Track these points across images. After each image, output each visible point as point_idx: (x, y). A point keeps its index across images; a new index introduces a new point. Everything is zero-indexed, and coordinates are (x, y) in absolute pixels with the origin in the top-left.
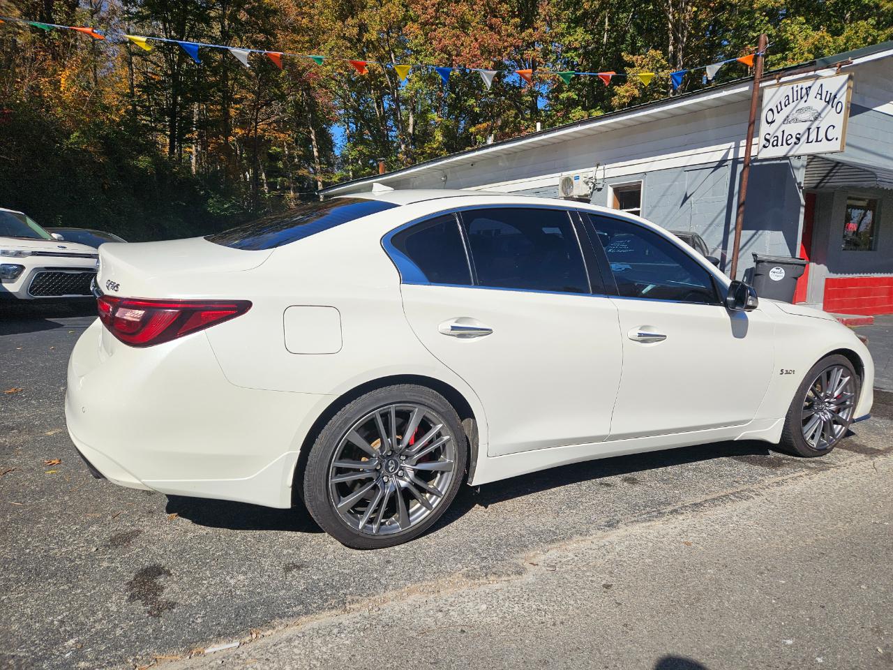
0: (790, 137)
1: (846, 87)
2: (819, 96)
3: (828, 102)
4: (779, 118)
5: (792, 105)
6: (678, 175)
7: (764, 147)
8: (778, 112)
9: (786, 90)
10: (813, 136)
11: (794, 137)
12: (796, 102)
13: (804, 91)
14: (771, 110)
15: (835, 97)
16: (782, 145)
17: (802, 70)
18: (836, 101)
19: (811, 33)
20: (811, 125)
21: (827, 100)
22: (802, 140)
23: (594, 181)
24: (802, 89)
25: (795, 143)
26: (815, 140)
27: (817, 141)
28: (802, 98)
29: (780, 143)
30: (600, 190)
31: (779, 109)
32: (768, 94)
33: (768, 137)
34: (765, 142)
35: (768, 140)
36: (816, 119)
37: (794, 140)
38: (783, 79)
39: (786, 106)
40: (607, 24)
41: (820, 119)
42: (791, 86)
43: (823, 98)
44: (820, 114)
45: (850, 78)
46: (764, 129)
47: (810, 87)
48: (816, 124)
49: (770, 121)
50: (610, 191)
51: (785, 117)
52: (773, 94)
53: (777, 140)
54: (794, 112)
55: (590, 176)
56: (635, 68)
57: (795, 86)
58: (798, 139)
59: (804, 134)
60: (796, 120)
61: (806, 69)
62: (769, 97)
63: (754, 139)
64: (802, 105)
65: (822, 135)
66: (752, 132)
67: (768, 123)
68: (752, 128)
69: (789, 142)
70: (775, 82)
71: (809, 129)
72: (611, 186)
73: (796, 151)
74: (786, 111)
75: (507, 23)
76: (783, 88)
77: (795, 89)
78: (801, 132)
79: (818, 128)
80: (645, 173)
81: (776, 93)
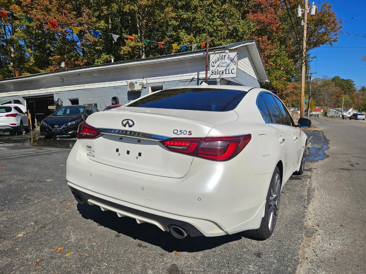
0: (220, 72)
1: (236, 56)
2: (228, 59)
3: (231, 61)
4: (216, 65)
5: (220, 61)
6: (178, 84)
7: (212, 74)
8: (216, 63)
9: (217, 56)
10: (227, 72)
11: (221, 72)
12: (221, 60)
13: (223, 57)
14: (213, 62)
15: (233, 59)
16: (218, 74)
17: (220, 50)
18: (234, 61)
19: (188, 36)
20: (227, 68)
21: (231, 60)
22: (224, 73)
23: (143, 84)
24: (223, 56)
25: (222, 74)
26: (228, 73)
27: (229, 74)
28: (223, 59)
29: (217, 74)
30: (145, 88)
31: (216, 62)
32: (212, 56)
33: (213, 71)
34: (212, 73)
35: (213, 72)
36: (228, 66)
37: (221, 73)
38: (216, 52)
39: (218, 61)
40: (110, 21)
41: (229, 66)
42: (219, 54)
43: (230, 59)
44: (229, 65)
45: (238, 53)
46: (211, 68)
47: (225, 55)
48: (228, 68)
49: (213, 66)
50: (150, 88)
51: (218, 65)
52: (213, 57)
53: (216, 72)
54: (221, 63)
55: (141, 82)
56: (129, 41)
57: (220, 55)
58: (223, 73)
59: (224, 71)
60: (222, 66)
61: (221, 49)
62: (212, 58)
63: (208, 71)
64: (223, 61)
65: (230, 72)
66: (207, 69)
67: (212, 66)
68: (207, 68)
69: (220, 73)
70: (213, 52)
71: (226, 69)
72: (150, 86)
73: (223, 76)
74: (218, 63)
75: (70, 13)
76: (217, 55)
77: (220, 56)
78: (224, 70)
79: (229, 69)
80: (164, 82)
81: (214, 56)
